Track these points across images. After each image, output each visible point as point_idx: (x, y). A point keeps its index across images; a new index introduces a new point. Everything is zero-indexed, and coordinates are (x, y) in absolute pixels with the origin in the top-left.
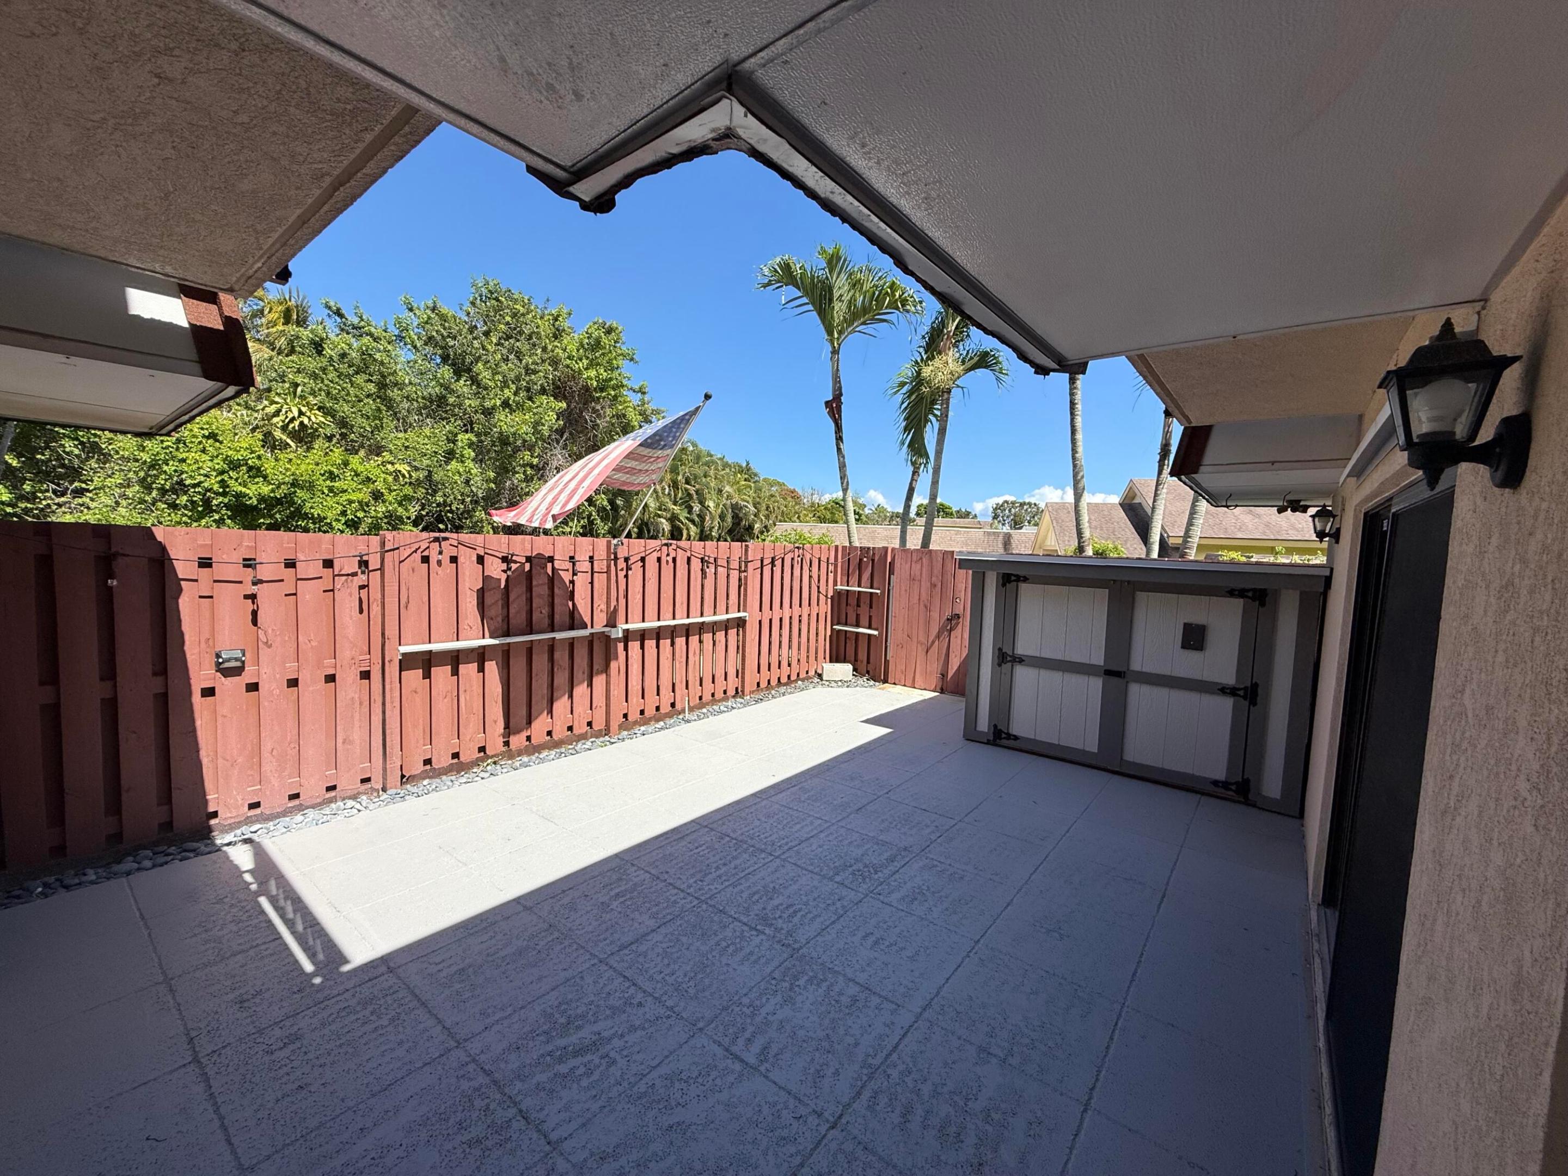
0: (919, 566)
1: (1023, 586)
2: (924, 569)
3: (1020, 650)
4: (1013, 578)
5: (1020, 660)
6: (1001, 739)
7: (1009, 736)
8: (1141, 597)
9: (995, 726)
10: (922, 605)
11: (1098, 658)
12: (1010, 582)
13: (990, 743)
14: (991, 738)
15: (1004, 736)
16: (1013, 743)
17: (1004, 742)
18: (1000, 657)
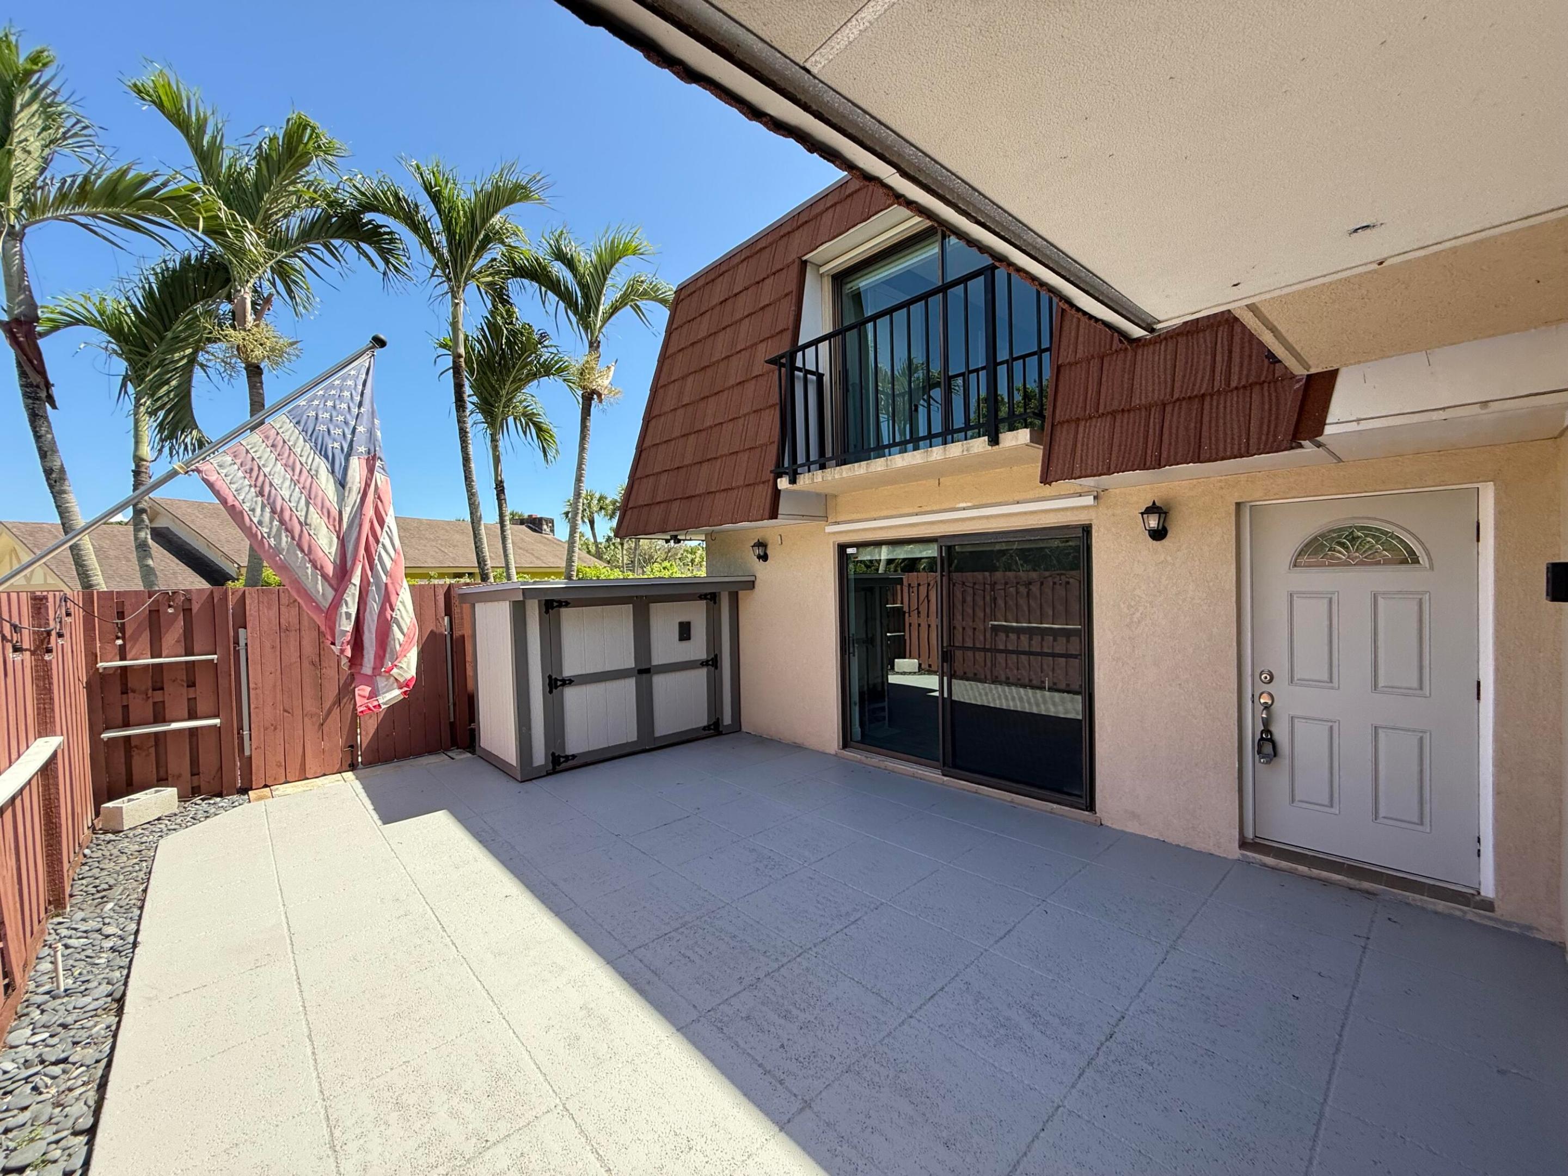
1: (564, 611)
3: (568, 672)
4: (555, 604)
5: (569, 682)
6: (560, 764)
7: (567, 758)
8: (654, 607)
9: (553, 754)
10: (306, 664)
11: (630, 663)
12: (553, 608)
13: (548, 774)
14: (551, 767)
15: (562, 760)
16: (571, 763)
17: (564, 766)
18: (550, 684)
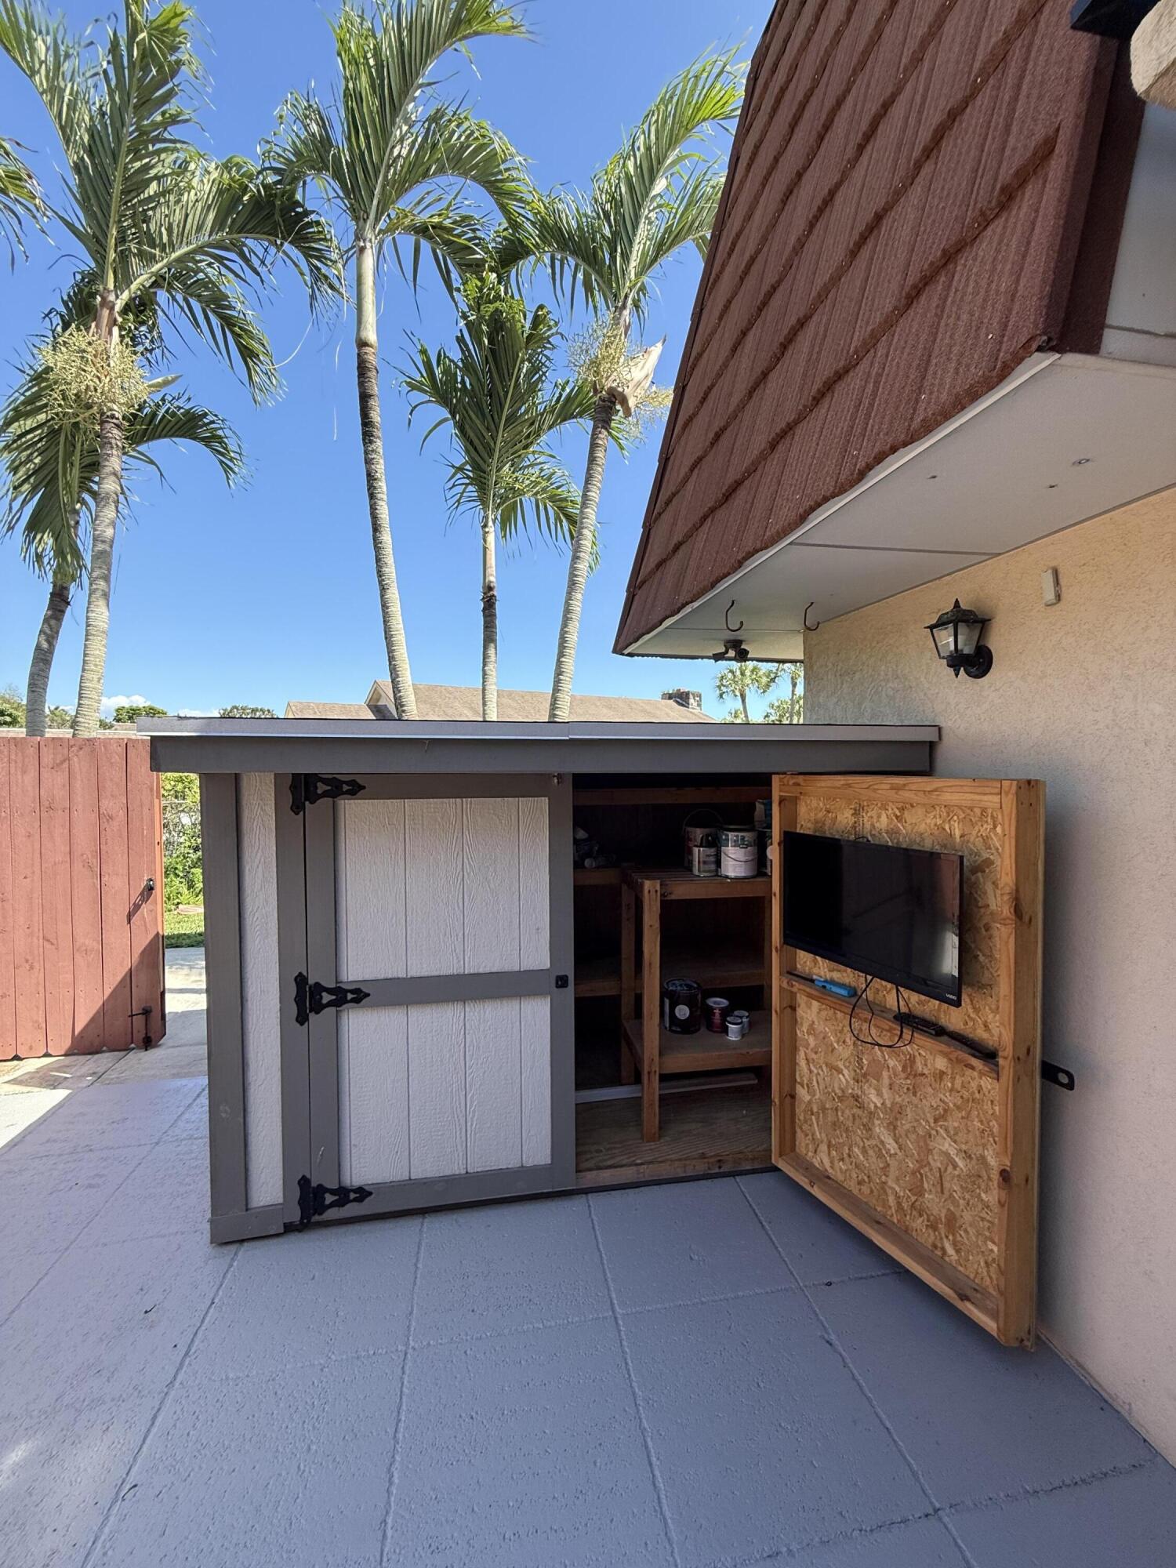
0: (60, 778)
1: (351, 809)
2: (78, 785)
3: (355, 969)
4: (320, 786)
5: (357, 996)
6: (322, 1208)
7: (344, 1195)
9: (304, 1182)
12: (313, 798)
13: (289, 1229)
14: (295, 1215)
15: (329, 1199)
16: (352, 1209)
17: (332, 1214)
18: (299, 1000)
